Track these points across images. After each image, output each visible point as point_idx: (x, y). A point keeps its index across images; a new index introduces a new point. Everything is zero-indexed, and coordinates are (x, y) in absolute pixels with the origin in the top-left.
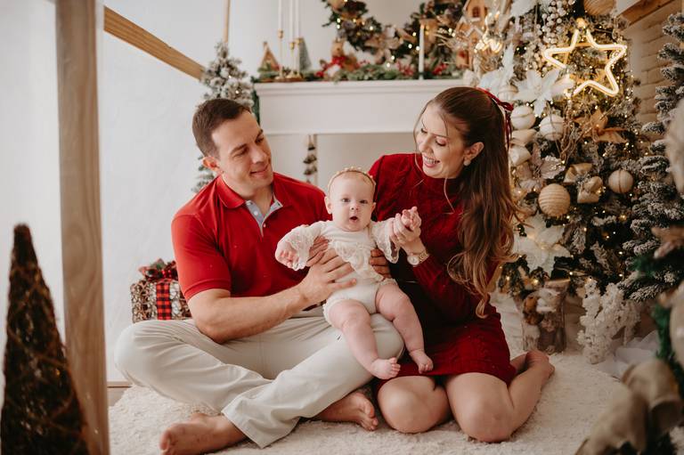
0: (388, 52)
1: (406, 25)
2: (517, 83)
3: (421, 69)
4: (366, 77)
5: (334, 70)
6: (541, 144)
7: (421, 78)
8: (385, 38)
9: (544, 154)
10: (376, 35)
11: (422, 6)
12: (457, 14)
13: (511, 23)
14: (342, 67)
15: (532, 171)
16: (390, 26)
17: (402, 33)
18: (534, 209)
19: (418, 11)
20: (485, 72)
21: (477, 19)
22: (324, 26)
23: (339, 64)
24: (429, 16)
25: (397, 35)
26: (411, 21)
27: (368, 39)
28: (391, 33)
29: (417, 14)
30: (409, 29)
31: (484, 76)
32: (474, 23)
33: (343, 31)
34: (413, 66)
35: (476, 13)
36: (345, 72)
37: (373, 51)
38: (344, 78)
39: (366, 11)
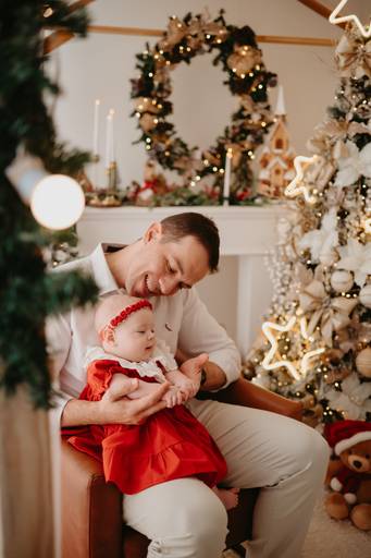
0: (194, 173)
1: (212, 148)
2: (340, 249)
3: (226, 193)
4: (177, 202)
5: (147, 194)
6: (360, 310)
7: (226, 203)
8: (192, 160)
9: (362, 319)
10: (185, 158)
11: (227, 131)
12: (259, 141)
13: (330, 183)
14: (155, 192)
15: (349, 333)
16: (196, 148)
17: (208, 155)
18: (350, 368)
19: (222, 134)
20: (306, 232)
21: (279, 151)
22: (134, 143)
23: (152, 188)
24: (233, 140)
25: (203, 158)
26: (216, 145)
27: (176, 160)
28: (198, 155)
29: (223, 138)
30: (214, 151)
31: (306, 235)
32: (277, 155)
33: (153, 152)
34: (218, 189)
35: (279, 144)
36: (159, 198)
37: (181, 171)
38: (158, 205)
39: (174, 133)
